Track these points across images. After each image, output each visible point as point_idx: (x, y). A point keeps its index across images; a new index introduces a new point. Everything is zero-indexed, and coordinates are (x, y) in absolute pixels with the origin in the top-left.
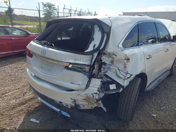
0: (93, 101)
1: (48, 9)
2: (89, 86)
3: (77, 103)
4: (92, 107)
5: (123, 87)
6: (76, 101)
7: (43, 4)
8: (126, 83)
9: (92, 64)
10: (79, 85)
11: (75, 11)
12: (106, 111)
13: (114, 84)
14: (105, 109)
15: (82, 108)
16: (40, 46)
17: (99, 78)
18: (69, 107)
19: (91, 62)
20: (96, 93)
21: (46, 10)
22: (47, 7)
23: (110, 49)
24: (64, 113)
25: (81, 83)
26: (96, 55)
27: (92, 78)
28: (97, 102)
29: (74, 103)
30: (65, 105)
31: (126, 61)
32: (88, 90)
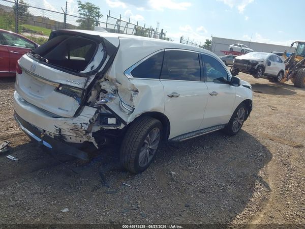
0: (81, 132)
1: (88, 14)
2: (79, 115)
3: (63, 133)
4: (81, 141)
5: (124, 123)
6: (62, 130)
7: (79, 4)
8: (129, 119)
9: (86, 88)
10: (67, 111)
11: (128, 23)
12: (98, 148)
13: (114, 117)
14: (96, 145)
15: (69, 140)
16: (32, 60)
17: (95, 108)
18: (53, 137)
19: (85, 85)
20: (87, 124)
21: (83, 14)
22: (86, 11)
23: (112, 73)
24: (45, 143)
25: (70, 109)
26: (92, 78)
27: (86, 106)
28: (86, 134)
29: (58, 132)
30: (48, 135)
31: (132, 93)
32: (77, 118)
